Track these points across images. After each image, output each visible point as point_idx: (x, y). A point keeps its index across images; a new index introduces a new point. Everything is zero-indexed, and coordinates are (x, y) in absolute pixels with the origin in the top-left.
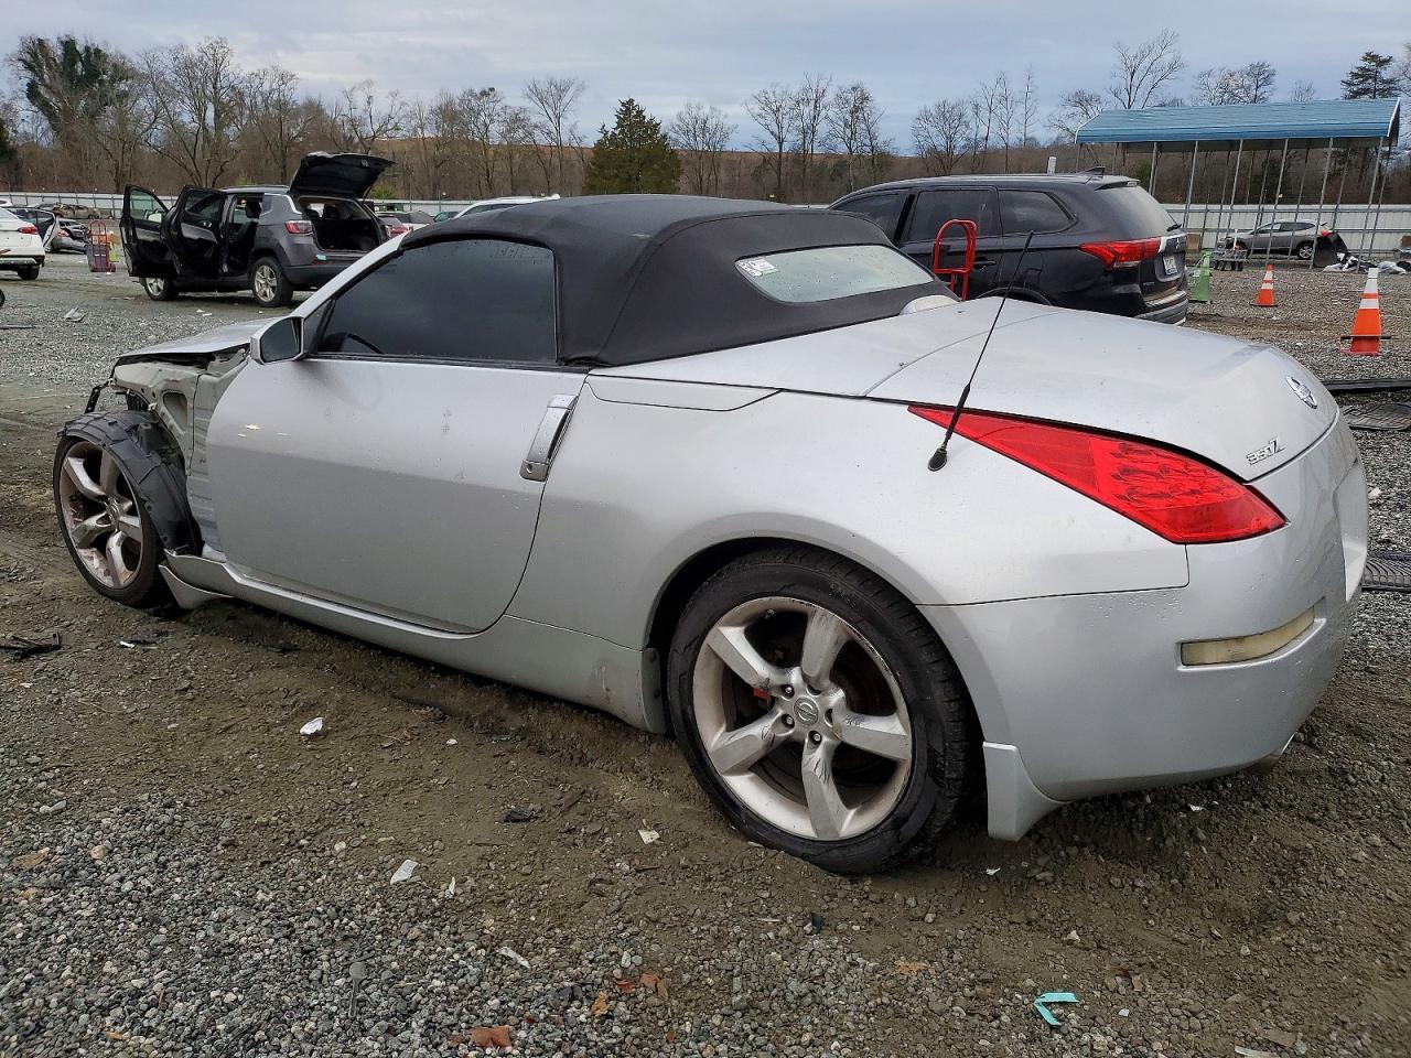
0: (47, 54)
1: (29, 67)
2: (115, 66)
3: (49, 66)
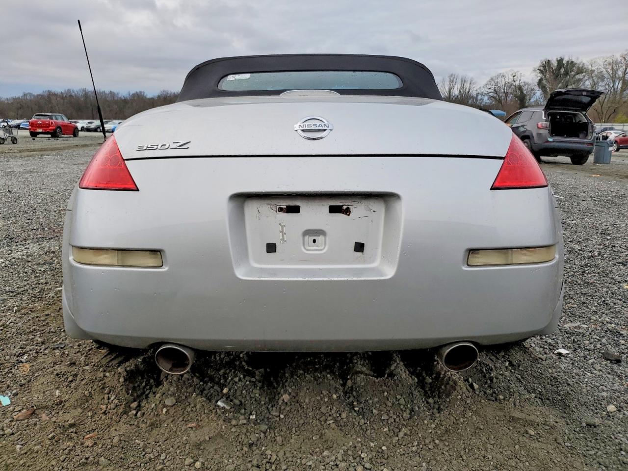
0: (550, 66)
1: (541, 72)
2: (579, 67)
3: (550, 71)
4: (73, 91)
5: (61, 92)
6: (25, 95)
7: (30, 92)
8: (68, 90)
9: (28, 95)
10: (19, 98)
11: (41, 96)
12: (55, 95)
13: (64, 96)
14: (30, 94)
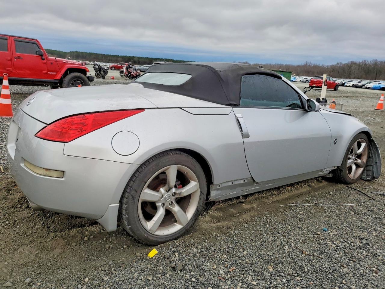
4: (368, 61)
5: (360, 62)
6: (337, 64)
7: (341, 62)
8: (365, 61)
9: (340, 64)
10: (334, 66)
11: (347, 64)
12: (355, 63)
13: (361, 64)
14: (341, 63)
